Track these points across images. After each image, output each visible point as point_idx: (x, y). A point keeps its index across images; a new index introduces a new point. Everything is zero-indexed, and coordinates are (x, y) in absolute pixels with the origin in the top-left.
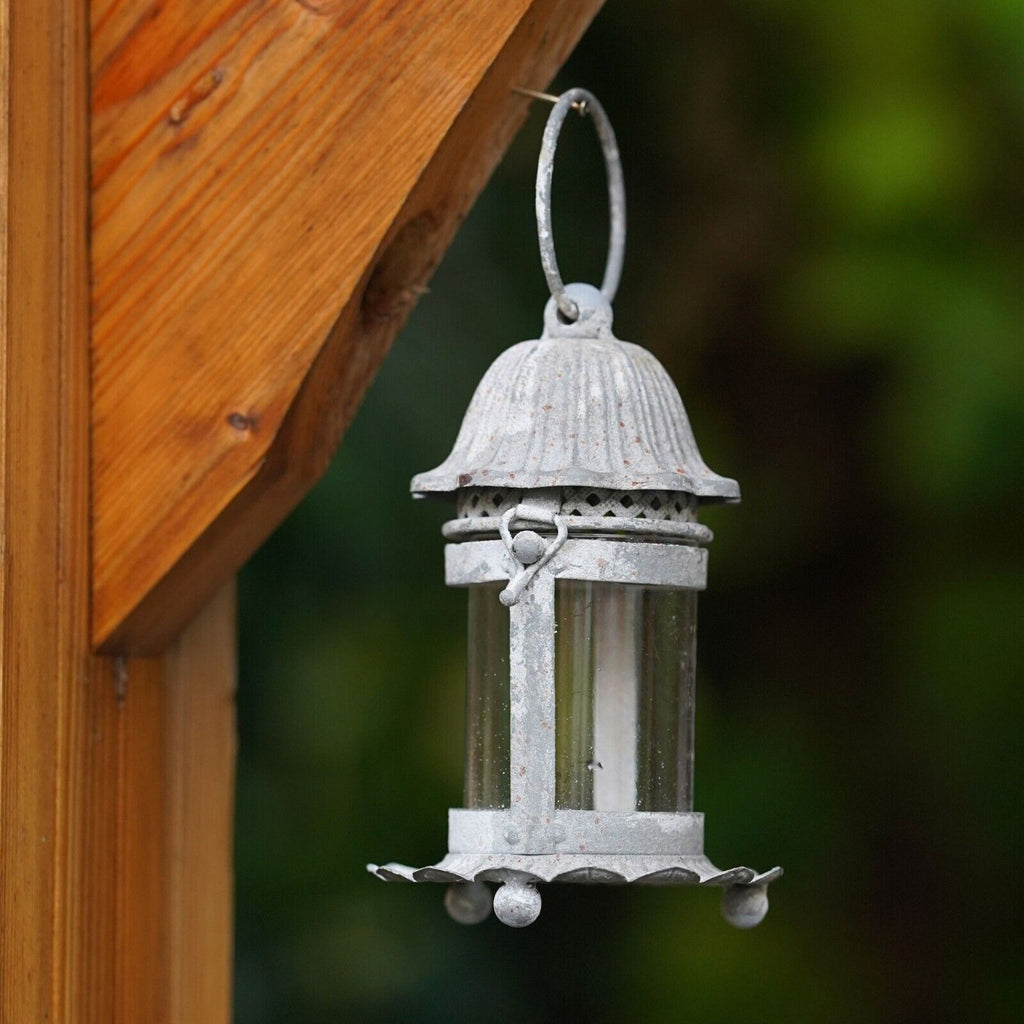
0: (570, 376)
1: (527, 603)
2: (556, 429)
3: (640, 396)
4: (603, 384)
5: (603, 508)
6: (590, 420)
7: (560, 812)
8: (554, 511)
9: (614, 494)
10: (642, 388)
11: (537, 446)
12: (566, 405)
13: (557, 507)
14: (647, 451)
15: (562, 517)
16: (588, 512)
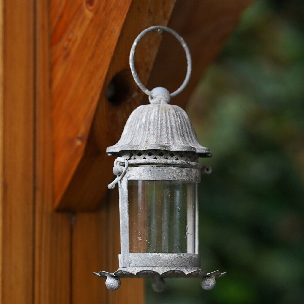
2: (131, 133)
3: (158, 120)
4: (146, 117)
5: (142, 157)
6: (140, 129)
7: (130, 254)
8: (127, 158)
9: (145, 152)
10: (159, 118)
11: (126, 138)
12: (135, 125)
13: (128, 157)
14: (155, 138)
15: (129, 160)
16: (138, 158)
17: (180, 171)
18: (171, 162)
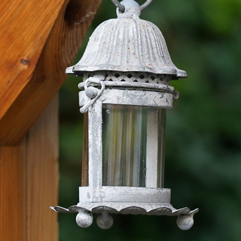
0: (113, 32)
1: (93, 112)
2: (105, 50)
3: (138, 38)
5: (120, 78)
6: (117, 47)
7: (103, 187)
8: (102, 79)
9: (124, 74)
10: (139, 36)
11: (99, 57)
12: (110, 41)
13: (104, 78)
14: (137, 58)
15: (105, 81)
16: (115, 80)
17: (161, 96)
18: (153, 86)
